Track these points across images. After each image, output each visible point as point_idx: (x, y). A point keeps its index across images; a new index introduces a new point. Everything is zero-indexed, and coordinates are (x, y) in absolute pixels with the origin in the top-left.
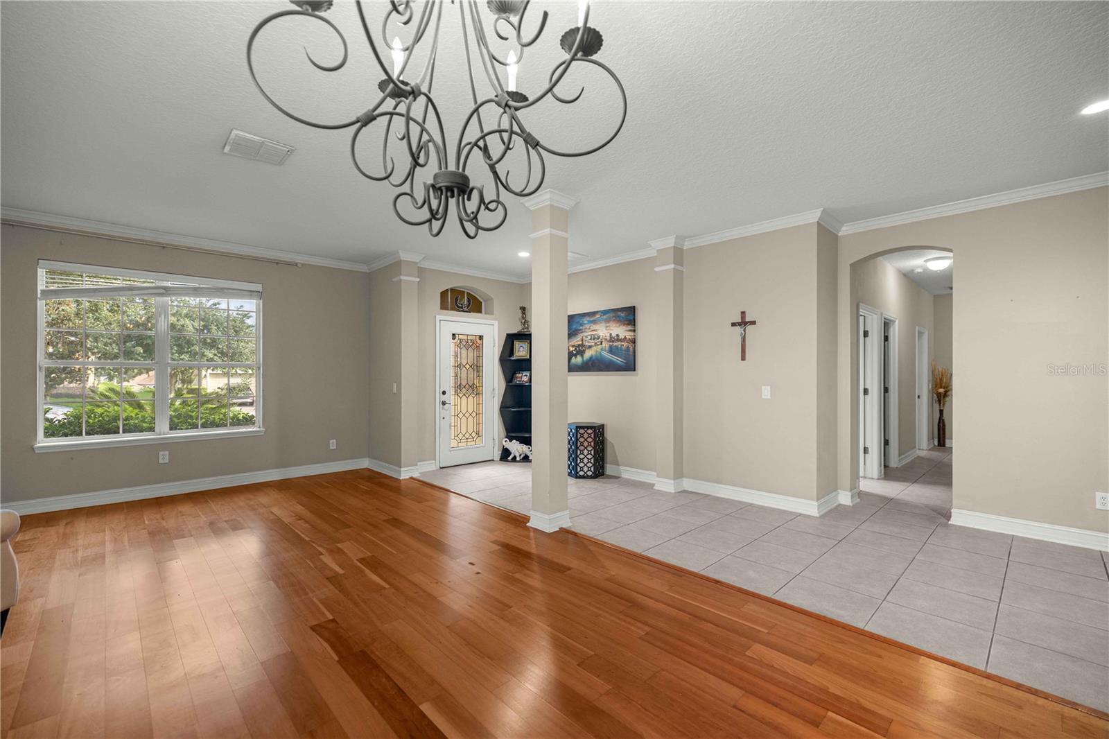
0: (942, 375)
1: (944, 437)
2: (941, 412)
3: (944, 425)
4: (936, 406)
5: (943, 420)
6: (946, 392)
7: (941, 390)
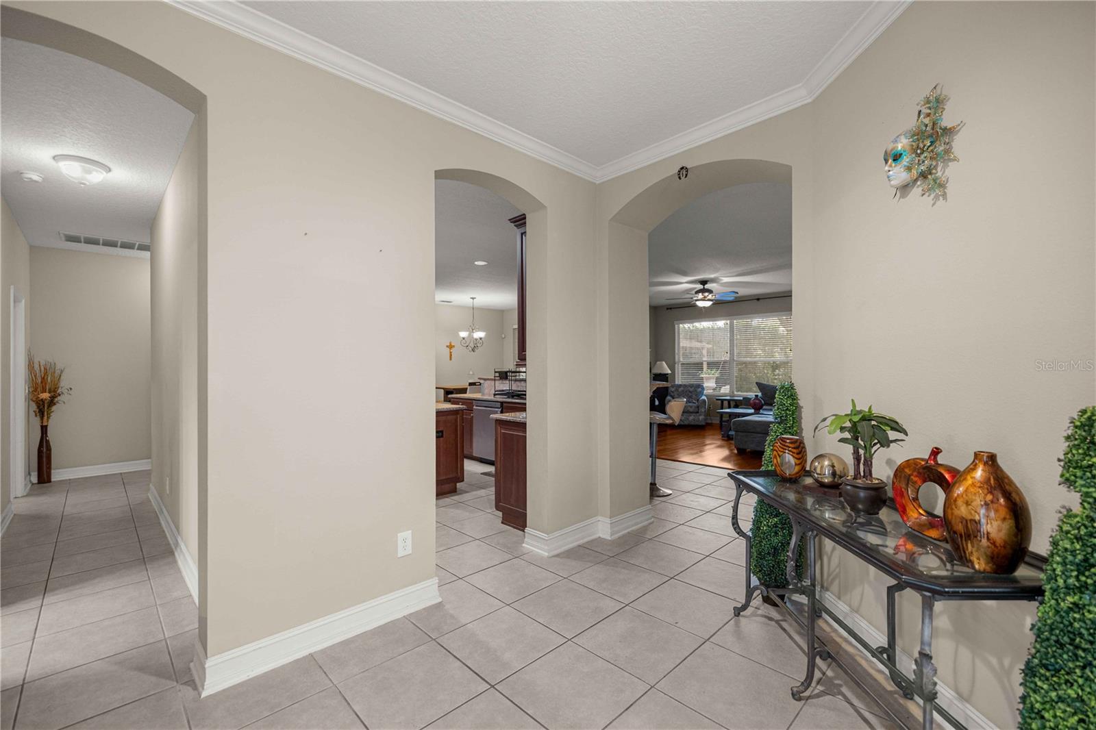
0: (46, 373)
1: (49, 468)
2: (44, 429)
3: (49, 449)
4: (36, 422)
5: (48, 442)
6: (53, 398)
7: (46, 396)
